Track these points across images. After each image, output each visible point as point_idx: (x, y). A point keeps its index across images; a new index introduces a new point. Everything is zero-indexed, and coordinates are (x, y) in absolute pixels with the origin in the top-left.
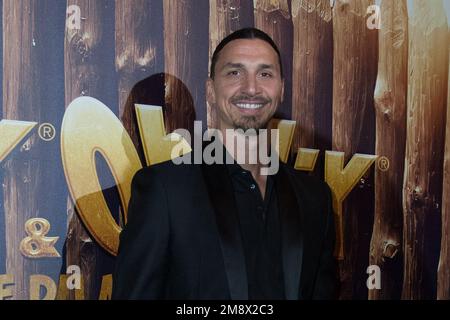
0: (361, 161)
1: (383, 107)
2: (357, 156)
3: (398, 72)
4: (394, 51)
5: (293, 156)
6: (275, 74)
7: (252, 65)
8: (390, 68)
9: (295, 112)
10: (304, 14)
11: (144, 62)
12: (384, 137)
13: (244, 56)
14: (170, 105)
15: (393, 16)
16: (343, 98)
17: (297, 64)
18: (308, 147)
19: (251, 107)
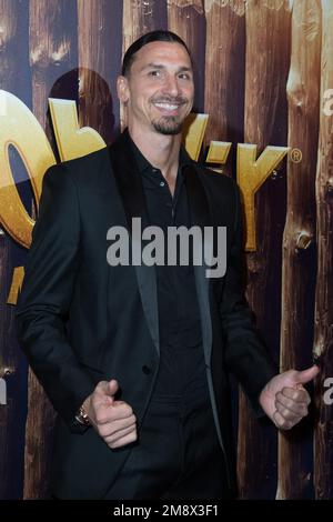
0: (274, 154)
1: (295, 100)
2: (269, 148)
3: (311, 64)
4: (307, 44)
5: (204, 150)
6: (191, 76)
7: (172, 68)
8: (303, 61)
9: (207, 106)
10: (217, 8)
11: (58, 56)
12: (296, 129)
13: (164, 58)
14: (83, 100)
15: (307, 9)
16: (255, 92)
17: (210, 58)
18: (220, 140)
19: (170, 107)
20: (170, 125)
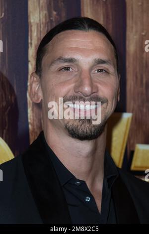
5: (129, 155)
7: (85, 61)
9: (130, 103)
20: (85, 129)
